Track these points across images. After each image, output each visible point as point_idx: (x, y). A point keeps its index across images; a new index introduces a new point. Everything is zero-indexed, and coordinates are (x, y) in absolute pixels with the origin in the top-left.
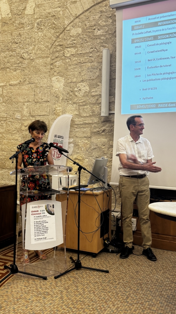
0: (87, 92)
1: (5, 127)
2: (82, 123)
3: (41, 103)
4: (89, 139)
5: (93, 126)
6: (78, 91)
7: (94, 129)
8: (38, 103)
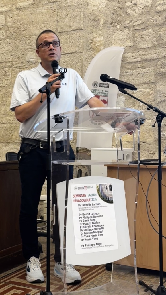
0: (147, 6)
1: (10, 77)
2: (139, 60)
3: (69, 33)
4: (153, 86)
5: (158, 63)
6: (132, 7)
7: (161, 68)
8: (64, 34)
